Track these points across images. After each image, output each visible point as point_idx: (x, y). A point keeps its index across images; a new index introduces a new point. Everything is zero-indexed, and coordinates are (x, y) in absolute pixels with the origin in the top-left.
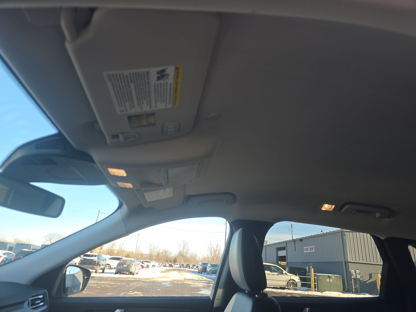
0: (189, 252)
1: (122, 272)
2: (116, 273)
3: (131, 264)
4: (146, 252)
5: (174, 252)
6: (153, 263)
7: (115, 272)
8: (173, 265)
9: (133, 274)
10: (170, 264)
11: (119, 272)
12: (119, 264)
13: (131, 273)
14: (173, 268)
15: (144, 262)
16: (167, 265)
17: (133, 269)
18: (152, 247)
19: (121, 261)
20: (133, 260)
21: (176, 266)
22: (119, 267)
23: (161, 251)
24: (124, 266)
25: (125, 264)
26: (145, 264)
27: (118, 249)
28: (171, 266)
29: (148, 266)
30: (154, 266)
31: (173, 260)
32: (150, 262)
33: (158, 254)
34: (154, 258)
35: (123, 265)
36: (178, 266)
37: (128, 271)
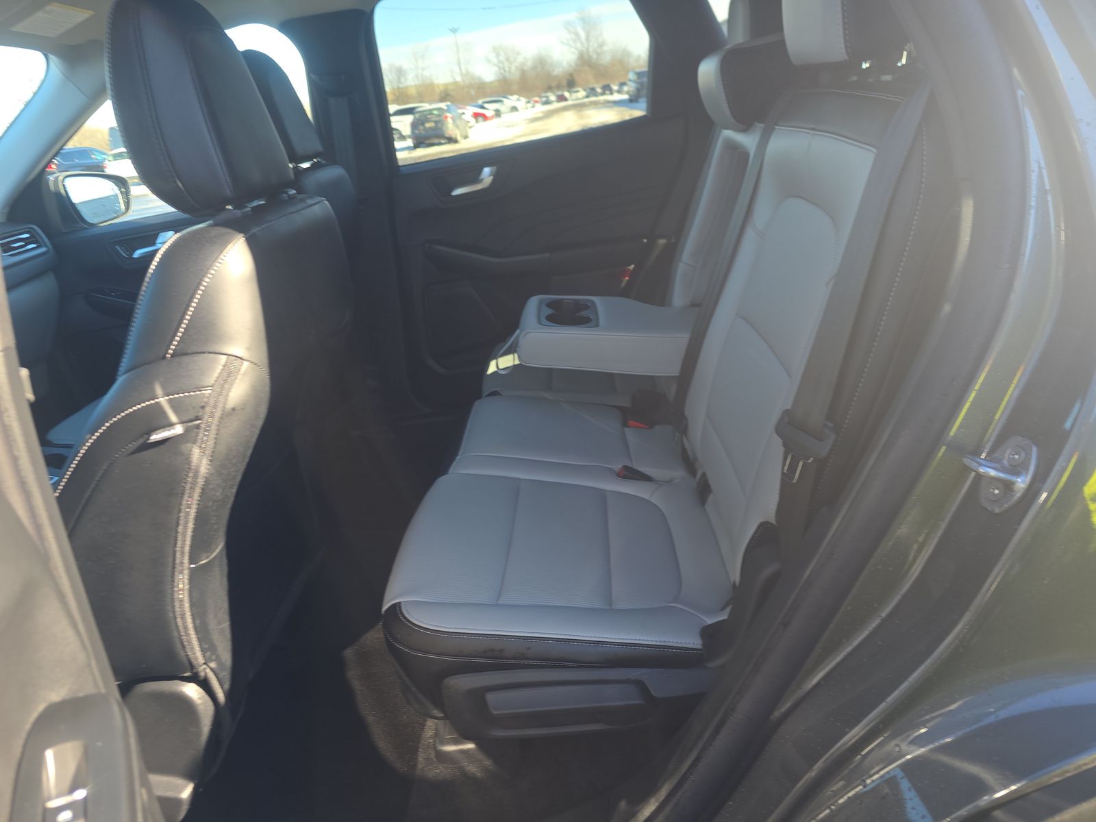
0: (606, 48)
1: (427, 142)
2: (416, 146)
3: (442, 118)
4: (488, 74)
5: (564, 57)
6: (512, 100)
7: (412, 145)
8: (567, 94)
9: (456, 141)
10: (560, 93)
11: (422, 143)
12: (414, 125)
13: (452, 140)
14: (570, 103)
15: (486, 105)
16: (553, 98)
17: (451, 128)
18: (502, 58)
19: (417, 116)
20: (445, 108)
21: (574, 95)
22: (417, 132)
23: (530, 64)
24: (428, 125)
25: (428, 120)
26: (490, 110)
27: (417, 82)
28: (562, 98)
29: (498, 113)
30: (514, 109)
31: (564, 82)
32: (501, 101)
33: (523, 73)
34: (515, 87)
35: (423, 124)
36: (582, 93)
37: (443, 137)
